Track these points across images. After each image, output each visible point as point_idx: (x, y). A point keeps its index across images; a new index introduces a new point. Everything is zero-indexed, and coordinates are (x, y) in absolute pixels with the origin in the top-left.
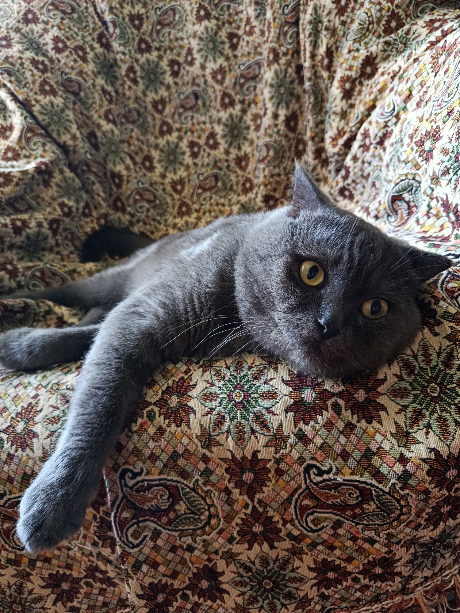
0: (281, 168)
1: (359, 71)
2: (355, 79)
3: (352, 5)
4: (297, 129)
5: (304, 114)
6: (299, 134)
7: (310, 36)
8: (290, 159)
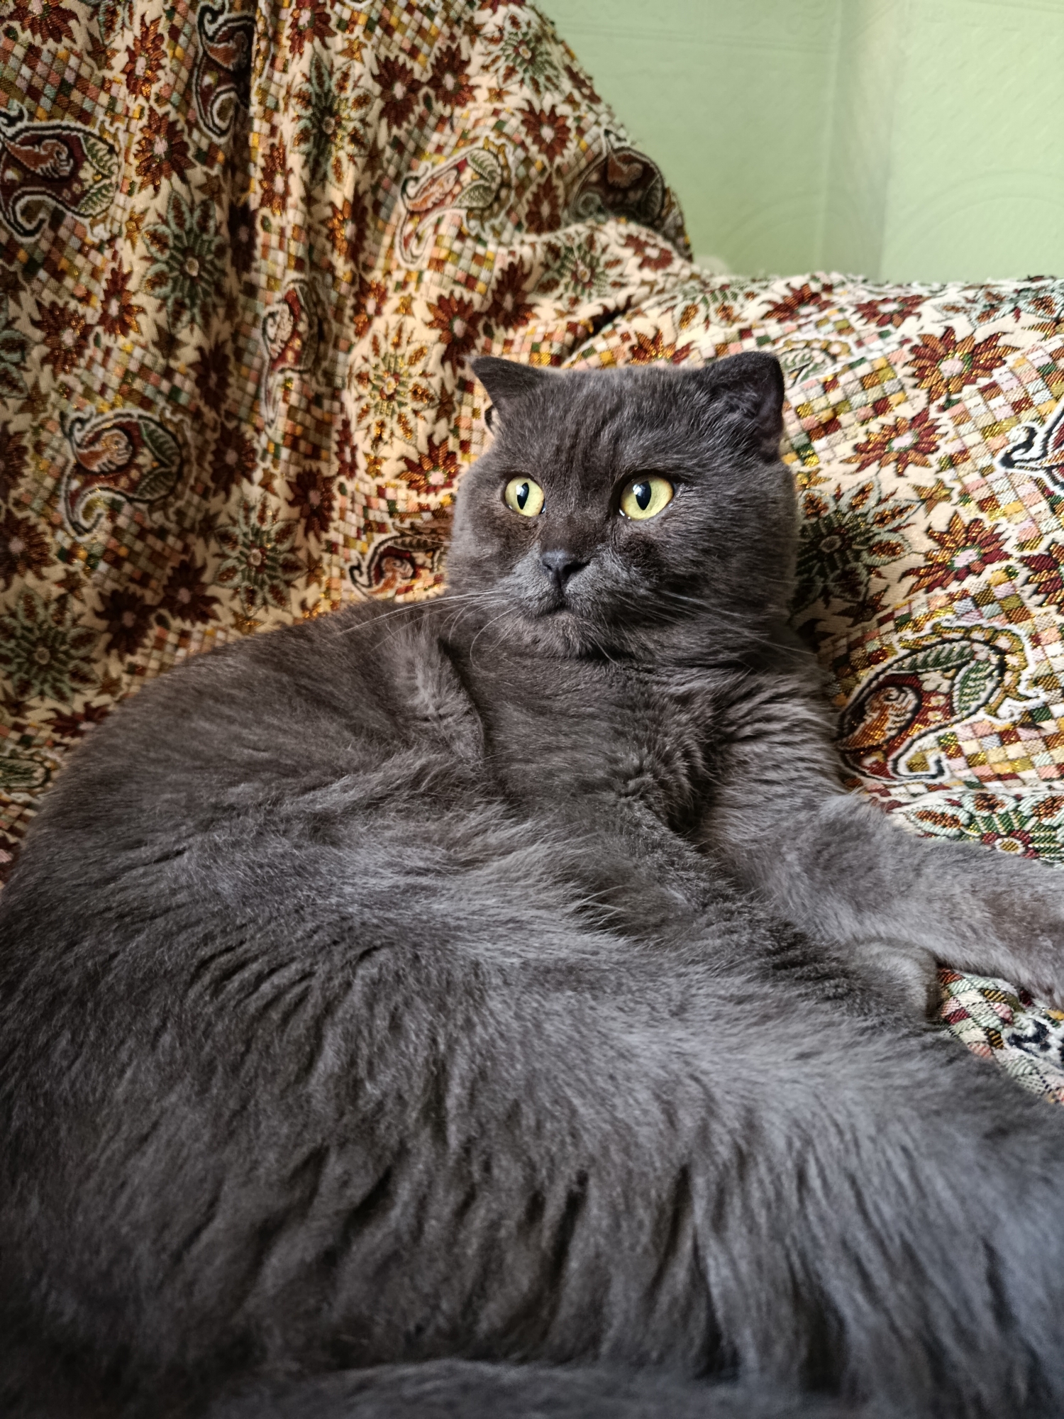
1: (490, 295)
2: (478, 315)
3: (419, 109)
4: (223, 398)
5: (246, 358)
6: (230, 415)
7: (303, 136)
8: (200, 488)
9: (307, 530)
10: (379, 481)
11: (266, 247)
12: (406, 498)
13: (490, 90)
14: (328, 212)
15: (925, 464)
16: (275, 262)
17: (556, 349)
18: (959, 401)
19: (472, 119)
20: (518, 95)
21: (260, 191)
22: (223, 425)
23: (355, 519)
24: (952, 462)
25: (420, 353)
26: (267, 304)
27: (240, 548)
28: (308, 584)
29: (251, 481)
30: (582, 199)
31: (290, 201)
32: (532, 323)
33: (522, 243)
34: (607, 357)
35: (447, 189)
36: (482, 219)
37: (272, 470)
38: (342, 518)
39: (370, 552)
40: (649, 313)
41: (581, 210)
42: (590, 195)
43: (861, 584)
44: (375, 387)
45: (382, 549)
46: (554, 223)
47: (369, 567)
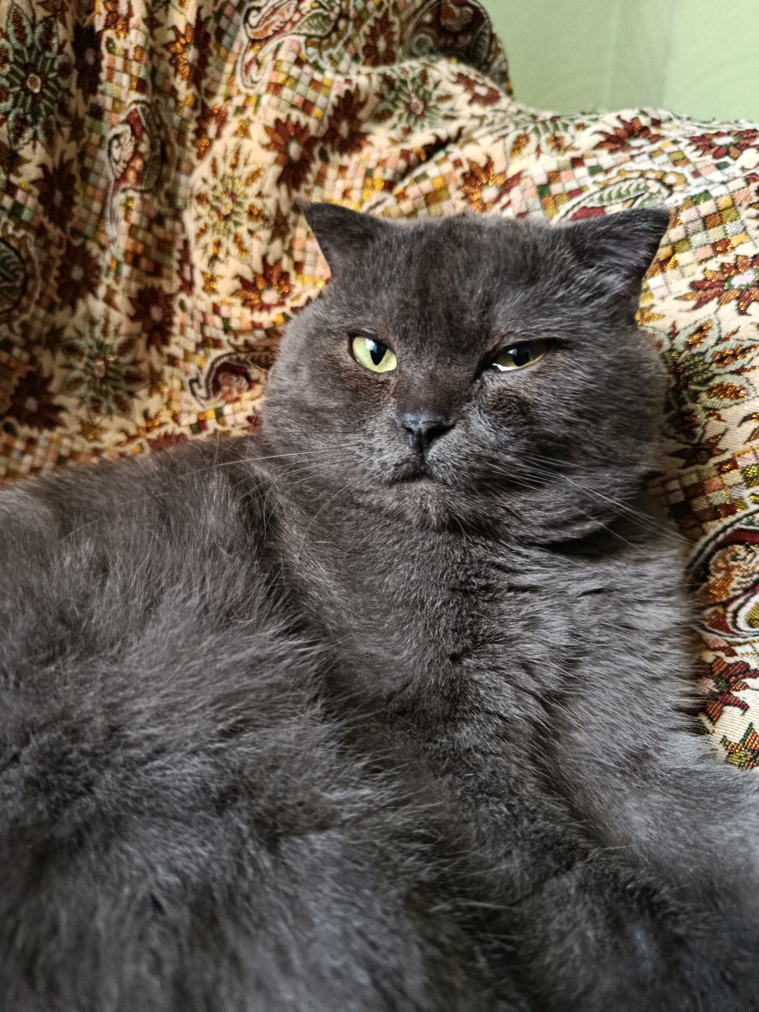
0: (16, 325)
1: (326, 121)
2: (313, 140)
4: (69, 216)
5: (92, 178)
6: (76, 233)
8: (45, 302)
9: (149, 344)
10: (215, 299)
11: (111, 70)
12: (240, 315)
14: (171, 36)
16: (120, 85)
17: (389, 175)
21: (104, 13)
22: (69, 244)
23: (193, 335)
25: (255, 175)
26: (113, 126)
27: (85, 359)
28: (150, 394)
29: (95, 295)
30: (417, 38)
31: (133, 21)
32: (366, 150)
33: (359, 73)
34: (439, 183)
35: (287, 17)
36: (320, 47)
37: (114, 286)
38: (182, 333)
39: (207, 367)
40: (481, 141)
41: (415, 50)
42: (422, 36)
43: (698, 425)
44: (213, 208)
45: (218, 364)
46: (389, 58)
47: (207, 381)
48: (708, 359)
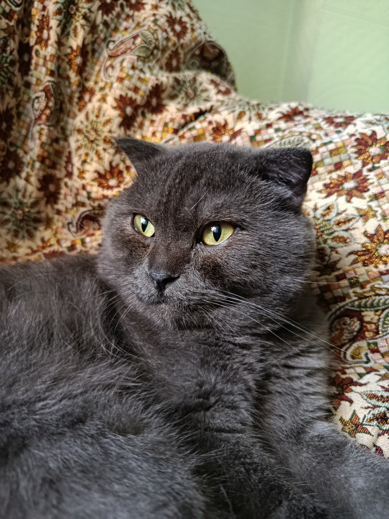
1: (145, 97)
2: (138, 107)
3: (118, 9)
4: (9, 136)
5: (23, 117)
6: (12, 144)
7: (59, 12)
9: (47, 203)
10: (84, 182)
11: (37, 64)
12: (96, 191)
13: (152, 5)
14: (69, 51)
15: (362, 197)
16: (40, 72)
17: (176, 126)
18: (379, 167)
19: (143, 18)
20: (165, 9)
21: (35, 37)
22: (8, 150)
23: (71, 200)
24: (376, 197)
25: (108, 121)
26: (35, 92)
27: (12, 209)
28: (46, 229)
29: (20, 177)
30: (191, 62)
31: (50, 42)
32: (165, 113)
33: (163, 76)
34: (201, 132)
35: (128, 47)
36: (144, 62)
37: (31, 173)
38: (65, 198)
39: (77, 216)
40: (222, 113)
41: (190, 67)
42: (194, 61)
43: (326, 255)
44: (86, 136)
45: (84, 215)
46: (178, 69)
47: (77, 223)
48: (332, 223)
